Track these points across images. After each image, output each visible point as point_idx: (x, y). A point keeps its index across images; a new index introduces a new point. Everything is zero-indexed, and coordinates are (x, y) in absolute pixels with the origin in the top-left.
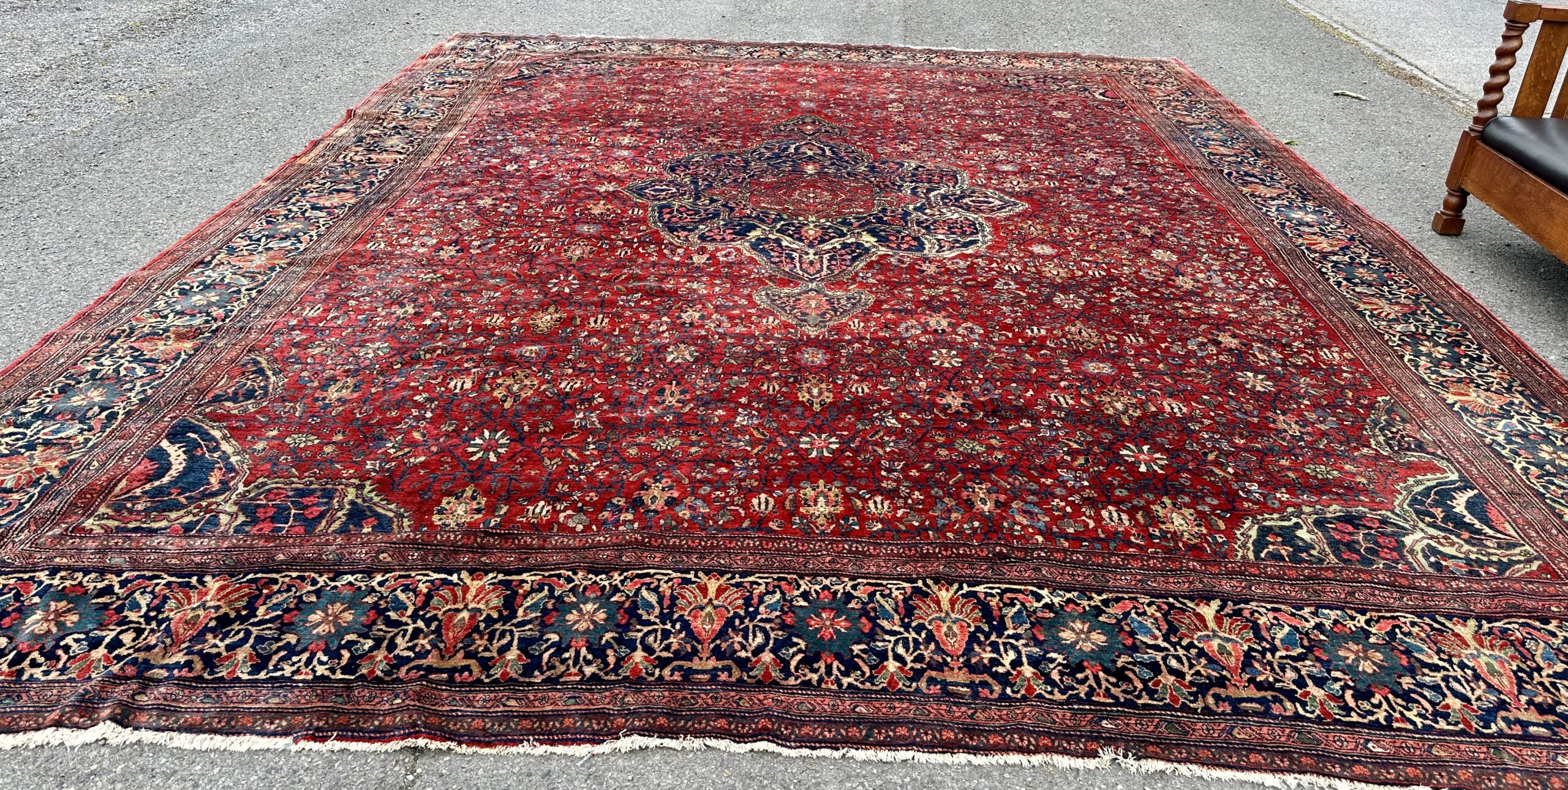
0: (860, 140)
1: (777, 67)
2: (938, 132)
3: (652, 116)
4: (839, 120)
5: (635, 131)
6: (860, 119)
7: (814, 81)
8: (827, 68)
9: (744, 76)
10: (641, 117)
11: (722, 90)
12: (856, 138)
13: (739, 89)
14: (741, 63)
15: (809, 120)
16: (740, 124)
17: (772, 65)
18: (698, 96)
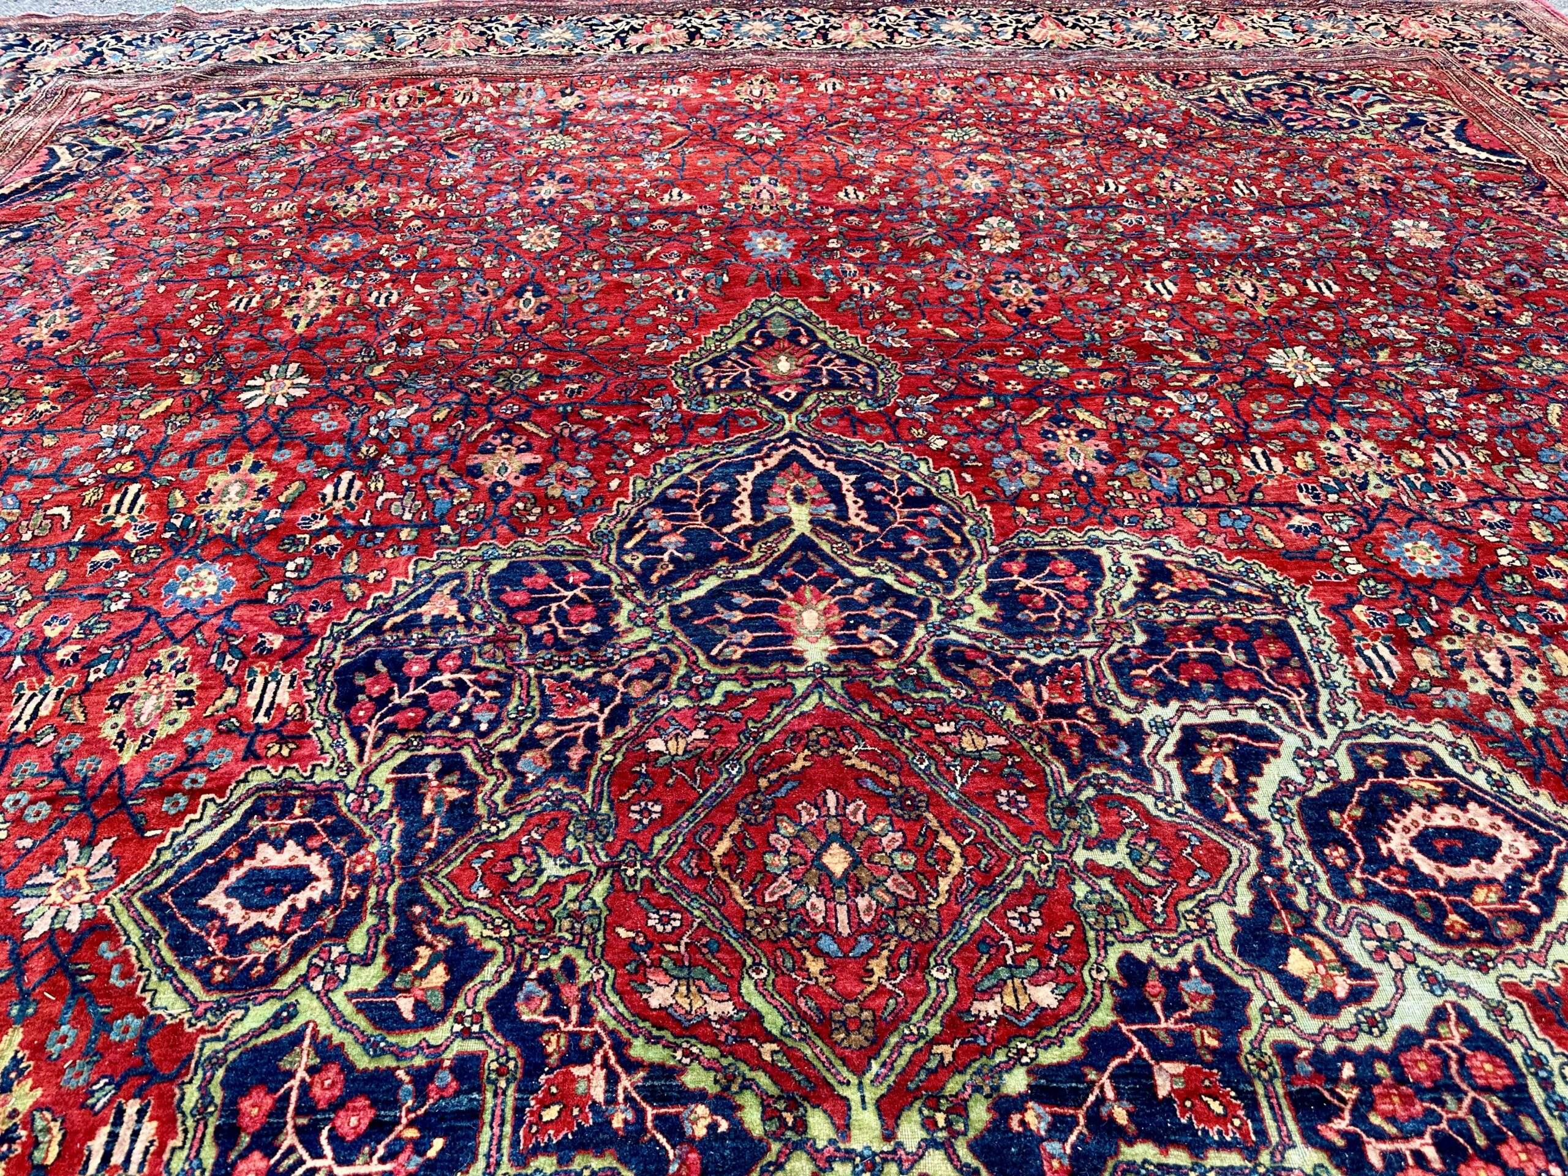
1: (684, 87)
3: (339, 341)
4: (861, 314)
6: (914, 302)
7: (777, 134)
8: (803, 78)
9: (603, 128)
10: (304, 350)
11: (549, 190)
13: (592, 183)
14: (599, 76)
17: (672, 79)
18: (480, 228)
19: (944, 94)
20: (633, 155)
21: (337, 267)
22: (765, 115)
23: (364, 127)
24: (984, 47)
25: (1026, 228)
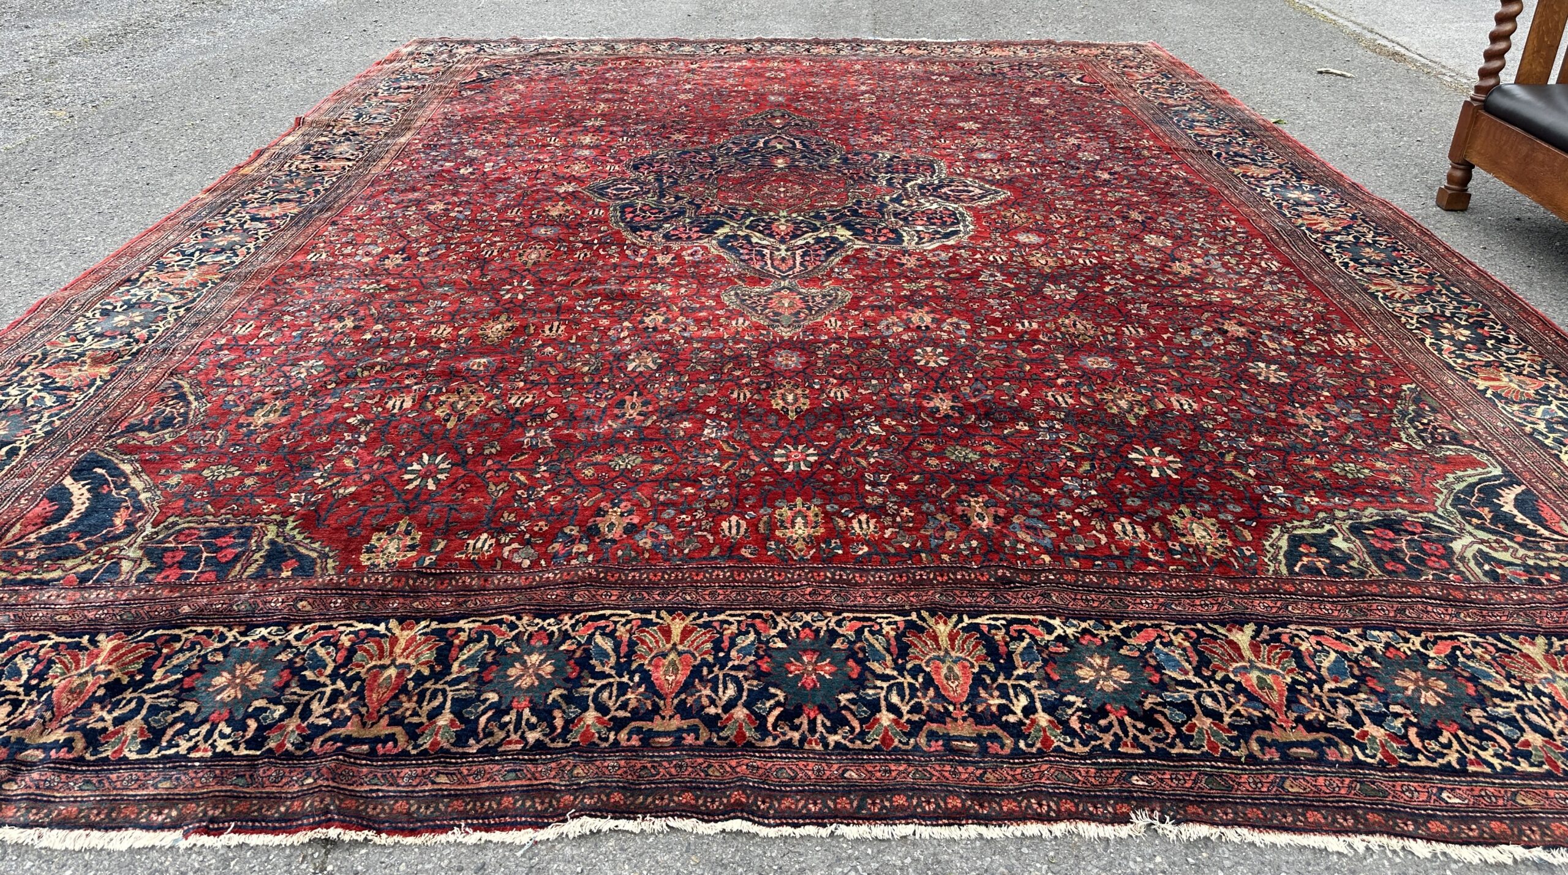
0: (832, 132)
2: (912, 122)
3: (614, 114)
4: (810, 113)
5: (597, 130)
6: (829, 111)
10: (603, 116)
12: (827, 130)
15: (777, 114)
16: (707, 120)
19: (858, 67)
20: (723, 79)
21: (607, 101)
22: (779, 70)
23: (608, 70)
24: (881, 55)
25: (878, 98)
